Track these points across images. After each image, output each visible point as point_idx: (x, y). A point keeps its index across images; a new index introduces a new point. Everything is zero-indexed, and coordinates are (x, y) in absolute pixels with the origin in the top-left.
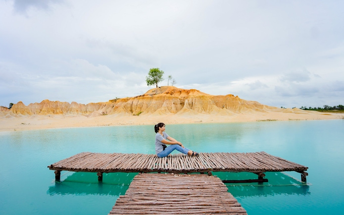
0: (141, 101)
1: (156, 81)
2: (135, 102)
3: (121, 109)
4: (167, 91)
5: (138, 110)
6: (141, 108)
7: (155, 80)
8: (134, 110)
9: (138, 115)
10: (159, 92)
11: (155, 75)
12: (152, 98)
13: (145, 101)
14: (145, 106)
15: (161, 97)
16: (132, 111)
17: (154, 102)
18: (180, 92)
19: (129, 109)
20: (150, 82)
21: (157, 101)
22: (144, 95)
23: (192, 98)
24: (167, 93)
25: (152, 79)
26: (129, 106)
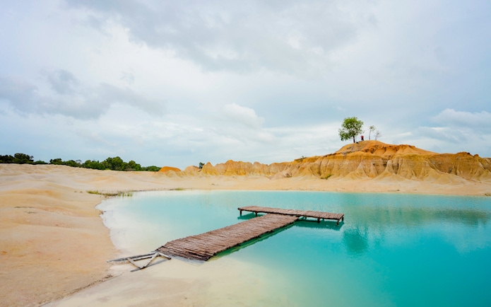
0: (331, 161)
1: (353, 134)
2: (324, 163)
3: (306, 170)
4: (366, 148)
5: (327, 173)
6: (331, 170)
7: (350, 133)
8: (322, 172)
9: (327, 178)
10: (356, 148)
11: (352, 126)
12: (345, 158)
13: (336, 162)
14: (336, 167)
15: (357, 156)
16: (320, 173)
17: (346, 162)
18: (385, 149)
19: (317, 171)
20: (344, 137)
21: (351, 162)
22: (335, 154)
23: (398, 158)
24: (366, 151)
25: (347, 131)
26: (316, 167)
